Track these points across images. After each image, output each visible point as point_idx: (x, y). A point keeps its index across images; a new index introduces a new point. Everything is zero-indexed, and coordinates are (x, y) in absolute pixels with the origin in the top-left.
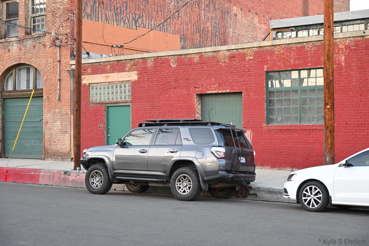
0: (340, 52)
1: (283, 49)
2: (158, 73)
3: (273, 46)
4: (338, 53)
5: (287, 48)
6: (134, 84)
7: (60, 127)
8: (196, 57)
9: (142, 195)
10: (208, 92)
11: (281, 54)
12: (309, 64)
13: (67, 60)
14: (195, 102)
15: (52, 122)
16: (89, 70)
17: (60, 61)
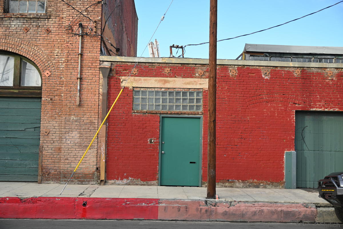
2: (244, 83)
7: (78, 140)
10: (311, 110)
13: (93, 54)
14: (294, 118)
15: (58, 132)
16: (134, 70)
17: (81, 55)
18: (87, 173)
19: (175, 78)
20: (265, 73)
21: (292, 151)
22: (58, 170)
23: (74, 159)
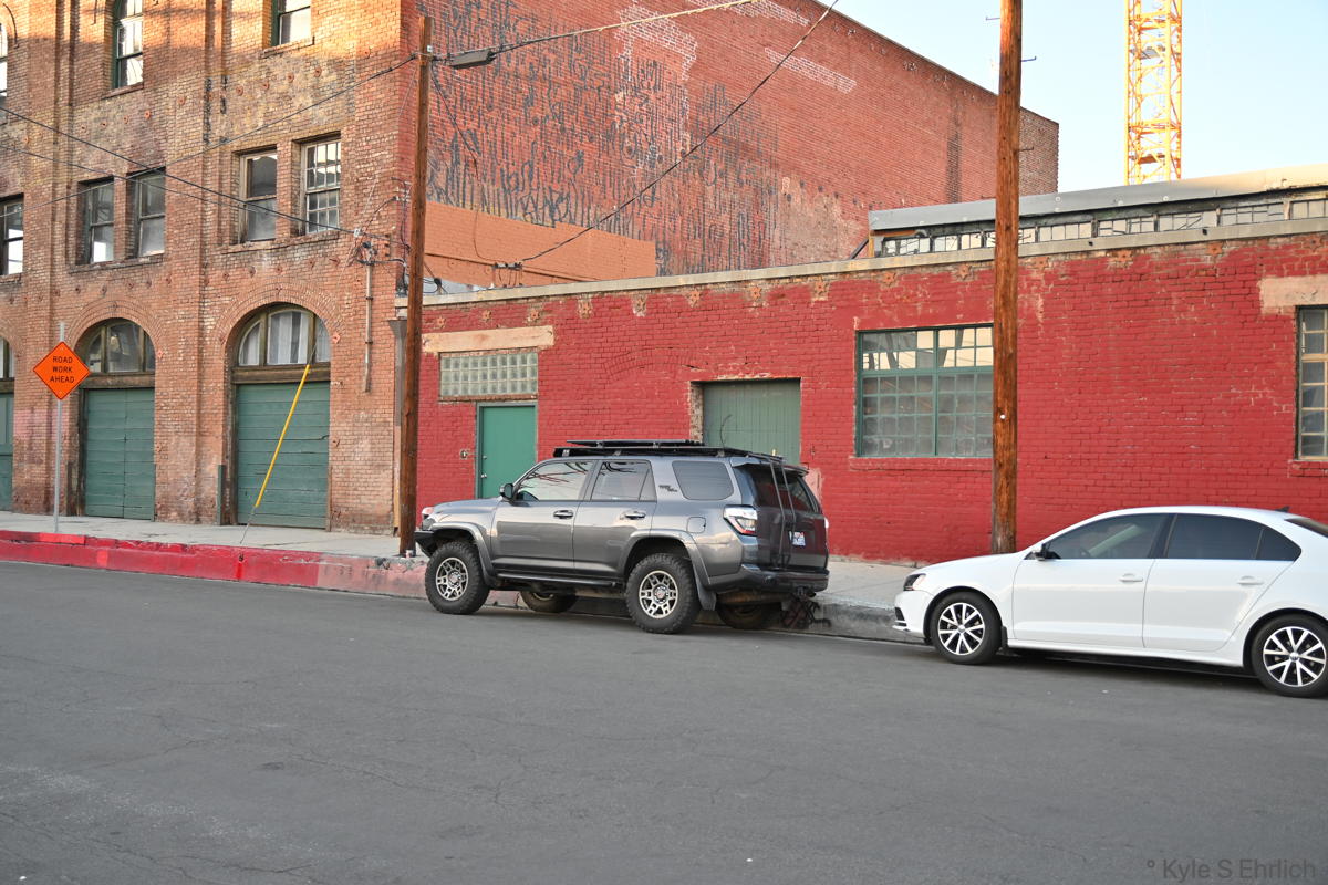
0: (1034, 288)
1: (899, 278)
2: (603, 330)
3: (874, 271)
4: (1030, 292)
5: (908, 277)
6: (545, 355)
7: (369, 455)
8: (693, 294)
9: (558, 619)
10: (719, 379)
11: (892, 290)
12: (960, 316)
13: (387, 297)
14: (689, 399)
15: (349, 442)
16: (441, 321)
17: (372, 299)
18: (382, 514)
19: (497, 330)
20: (639, 305)
22: (348, 509)
23: (365, 489)
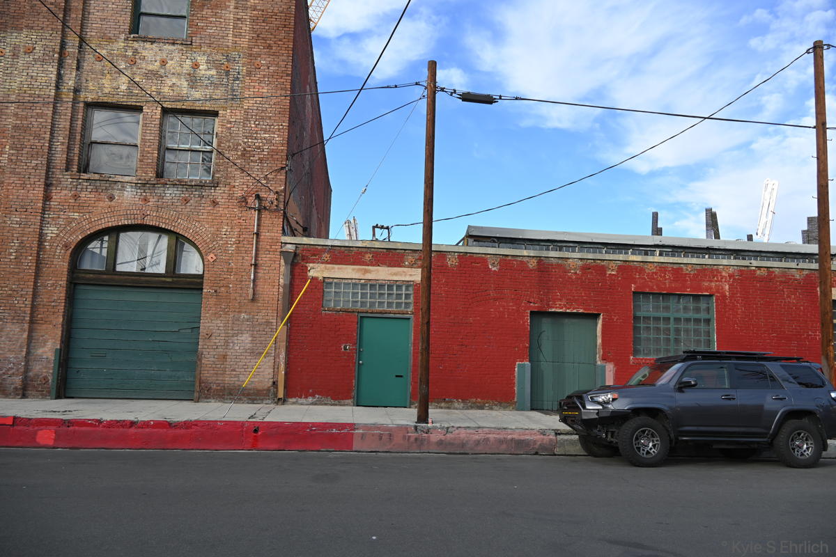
1: (656, 267)
2: (467, 275)
3: (642, 262)
4: (722, 282)
5: (660, 268)
7: (249, 345)
8: (531, 261)
10: (551, 310)
13: (273, 234)
14: (529, 321)
15: (223, 335)
16: (326, 256)
17: (257, 234)
18: (261, 388)
19: (378, 267)
20: (494, 263)
21: (526, 363)
22: (222, 385)
23: (243, 370)
